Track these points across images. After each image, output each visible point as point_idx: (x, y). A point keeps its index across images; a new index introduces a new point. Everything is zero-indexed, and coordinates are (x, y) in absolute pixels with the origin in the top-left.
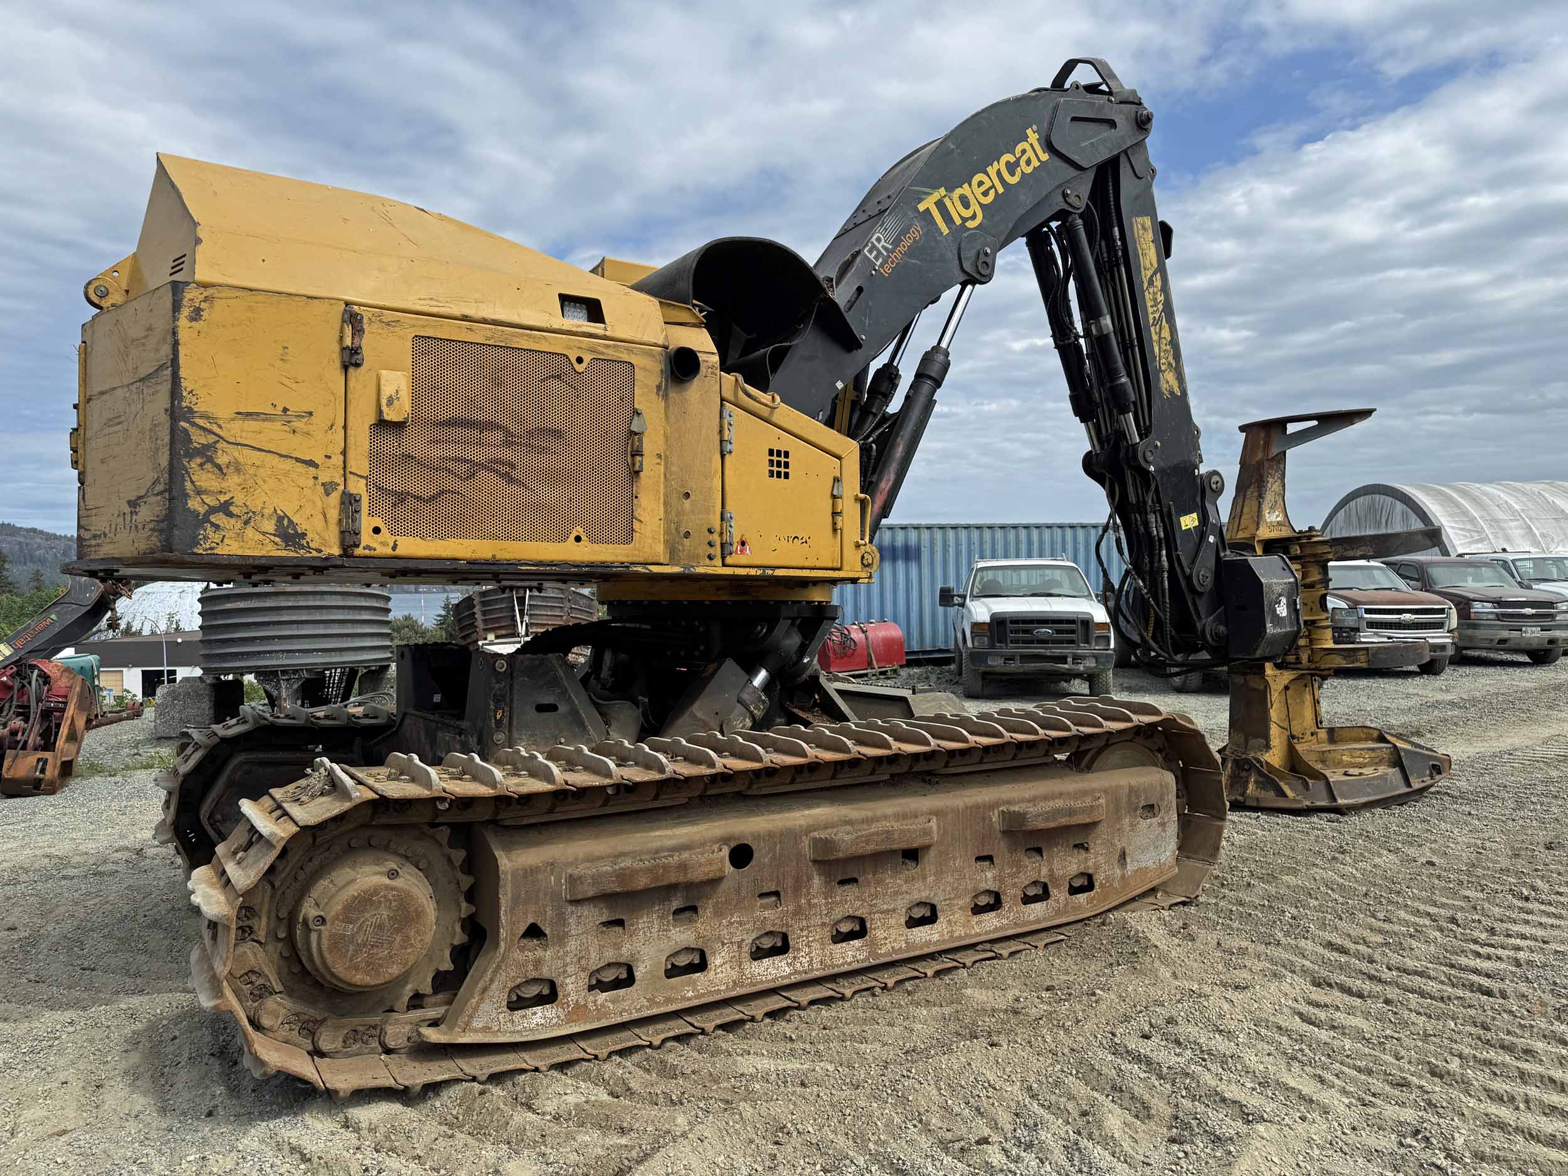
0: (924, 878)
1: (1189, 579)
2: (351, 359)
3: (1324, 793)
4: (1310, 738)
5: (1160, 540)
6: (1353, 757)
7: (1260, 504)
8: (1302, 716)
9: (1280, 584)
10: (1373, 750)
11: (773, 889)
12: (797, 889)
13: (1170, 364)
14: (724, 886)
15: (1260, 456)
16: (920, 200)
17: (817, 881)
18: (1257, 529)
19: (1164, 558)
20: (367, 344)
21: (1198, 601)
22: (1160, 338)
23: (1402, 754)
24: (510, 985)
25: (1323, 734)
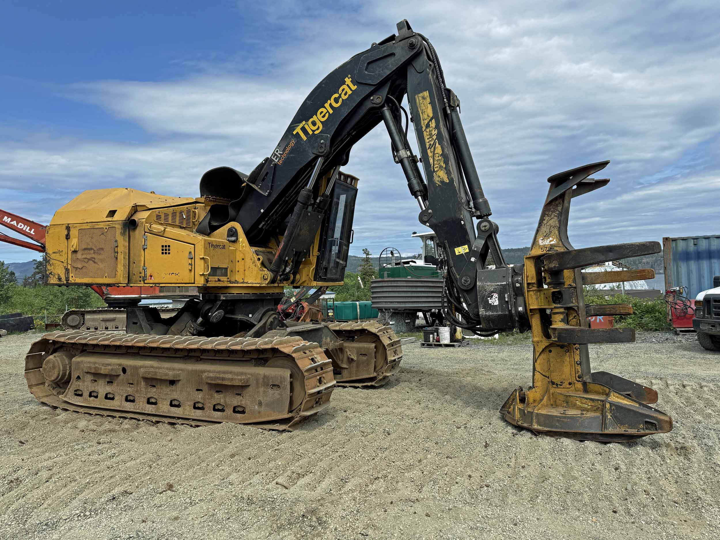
0: (177, 392)
1: (457, 282)
2: (68, 237)
3: (530, 419)
4: (568, 386)
6: (582, 403)
8: (561, 371)
9: (492, 286)
11: (132, 382)
12: (137, 384)
13: (441, 167)
14: (120, 378)
16: (294, 130)
17: (143, 383)
20: (71, 233)
22: (434, 154)
23: (608, 406)
24: (74, 389)
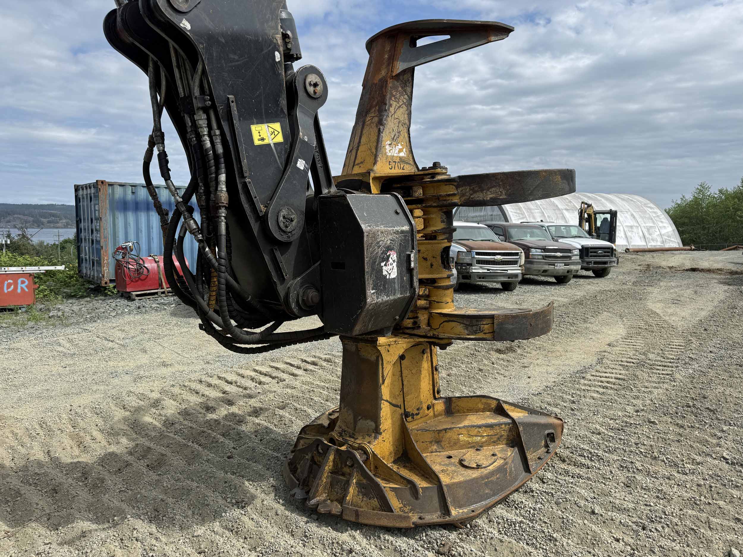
1: (263, 220)
3: (436, 502)
4: (426, 411)
5: (216, 156)
6: (471, 436)
7: (379, 132)
8: (418, 389)
9: (388, 233)
10: (491, 426)
15: (383, 73)
18: (375, 163)
19: (223, 187)
21: (278, 254)
23: (521, 429)
25: (440, 406)
